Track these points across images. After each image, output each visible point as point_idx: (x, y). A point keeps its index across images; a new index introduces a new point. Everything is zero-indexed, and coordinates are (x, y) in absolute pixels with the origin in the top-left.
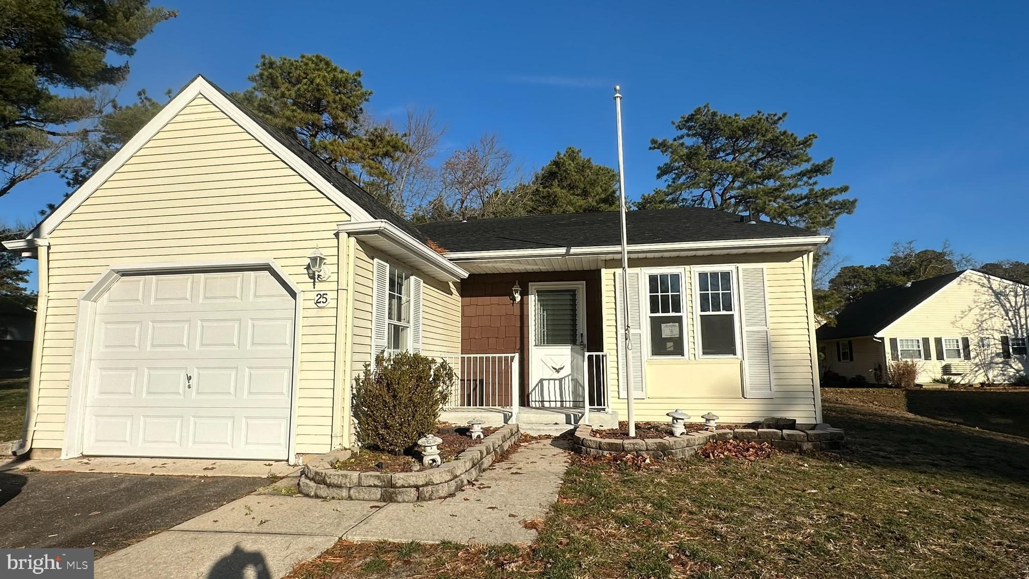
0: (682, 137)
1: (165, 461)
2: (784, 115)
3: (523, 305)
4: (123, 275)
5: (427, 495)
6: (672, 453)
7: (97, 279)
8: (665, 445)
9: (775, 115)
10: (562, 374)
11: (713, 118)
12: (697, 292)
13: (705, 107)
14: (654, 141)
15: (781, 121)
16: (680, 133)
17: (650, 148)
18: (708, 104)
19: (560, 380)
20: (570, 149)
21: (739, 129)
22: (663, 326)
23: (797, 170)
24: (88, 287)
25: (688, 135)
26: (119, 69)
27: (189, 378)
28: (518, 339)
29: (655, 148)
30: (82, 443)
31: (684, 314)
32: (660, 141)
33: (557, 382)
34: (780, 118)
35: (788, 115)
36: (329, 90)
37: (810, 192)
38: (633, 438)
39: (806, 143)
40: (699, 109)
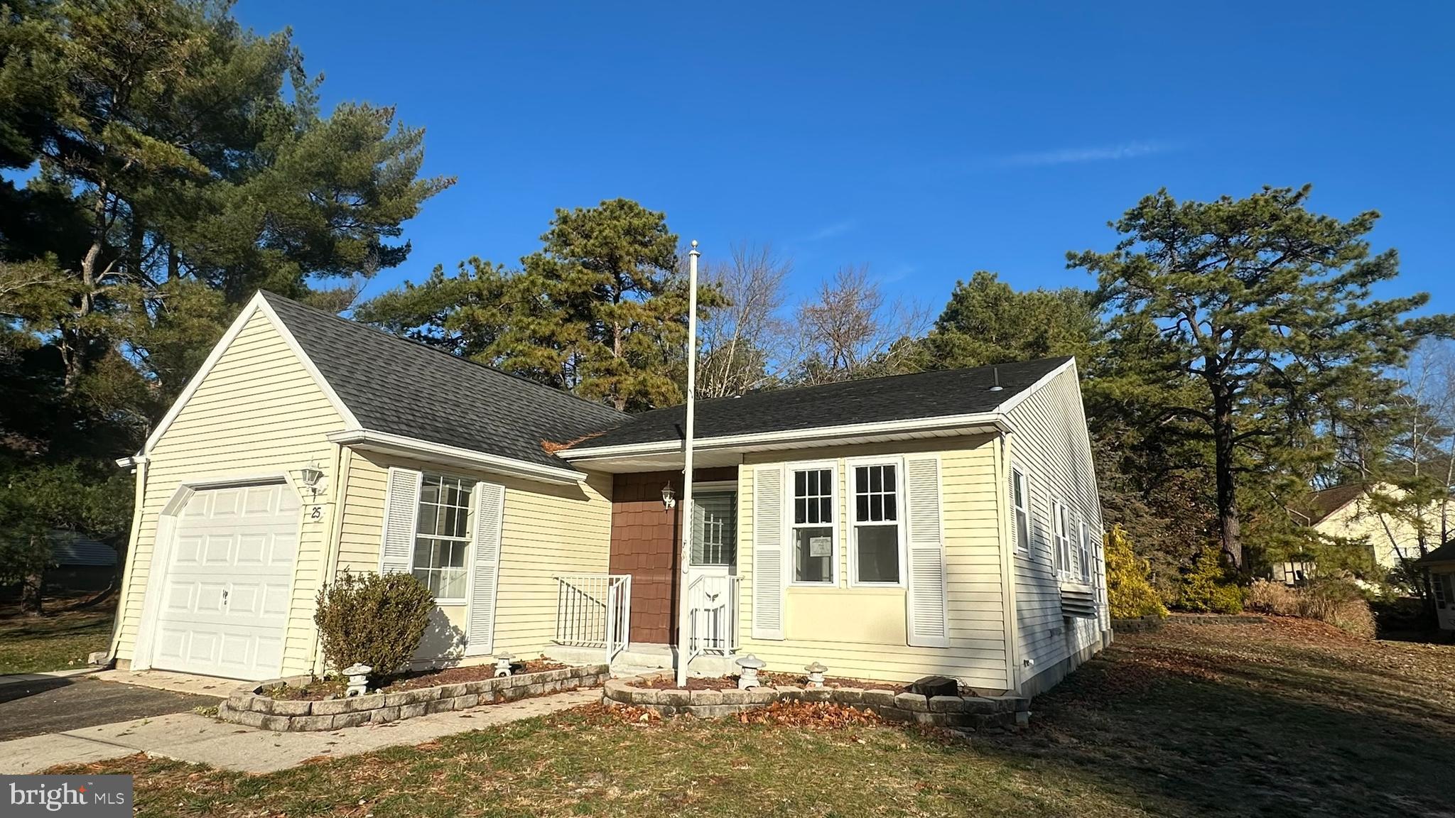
0: (1131, 243)
1: (190, 677)
2: (1306, 188)
3: (677, 511)
4: (197, 490)
5: (299, 726)
6: (691, 711)
7: (172, 494)
8: (680, 698)
9: (1288, 191)
10: (716, 604)
11: (1168, 210)
12: (852, 494)
13: (1160, 194)
14: (1071, 256)
15: (1302, 200)
16: (1125, 237)
17: (1068, 266)
18: (1163, 190)
19: (715, 611)
20: (979, 274)
21: (1223, 221)
22: (812, 540)
23: (1333, 274)
24: (166, 502)
25: (1143, 239)
26: (400, 250)
27: (226, 594)
28: (671, 555)
29: (1075, 265)
30: (152, 656)
31: (835, 524)
32: (1081, 255)
33: (712, 614)
34: (1299, 196)
35: (1311, 189)
36: (624, 242)
37: (1349, 309)
38: (682, 688)
39: (1362, 225)
40: (1147, 199)
